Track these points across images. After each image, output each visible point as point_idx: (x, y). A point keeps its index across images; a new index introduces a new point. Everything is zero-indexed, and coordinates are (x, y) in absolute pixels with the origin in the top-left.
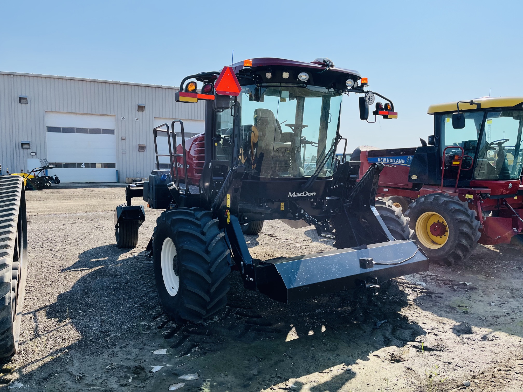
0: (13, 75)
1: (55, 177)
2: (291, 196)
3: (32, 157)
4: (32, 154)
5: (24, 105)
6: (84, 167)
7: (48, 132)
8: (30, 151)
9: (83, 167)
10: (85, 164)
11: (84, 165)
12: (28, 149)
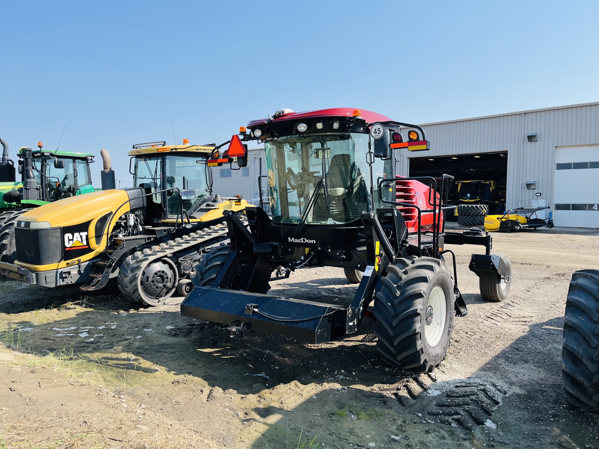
0: (525, 113)
1: (549, 220)
2: (291, 241)
3: (538, 198)
4: (537, 194)
5: (533, 143)
6: (596, 209)
7: (558, 169)
8: (536, 191)
9: (594, 210)
10: (598, 205)
11: (596, 207)
12: (534, 189)
